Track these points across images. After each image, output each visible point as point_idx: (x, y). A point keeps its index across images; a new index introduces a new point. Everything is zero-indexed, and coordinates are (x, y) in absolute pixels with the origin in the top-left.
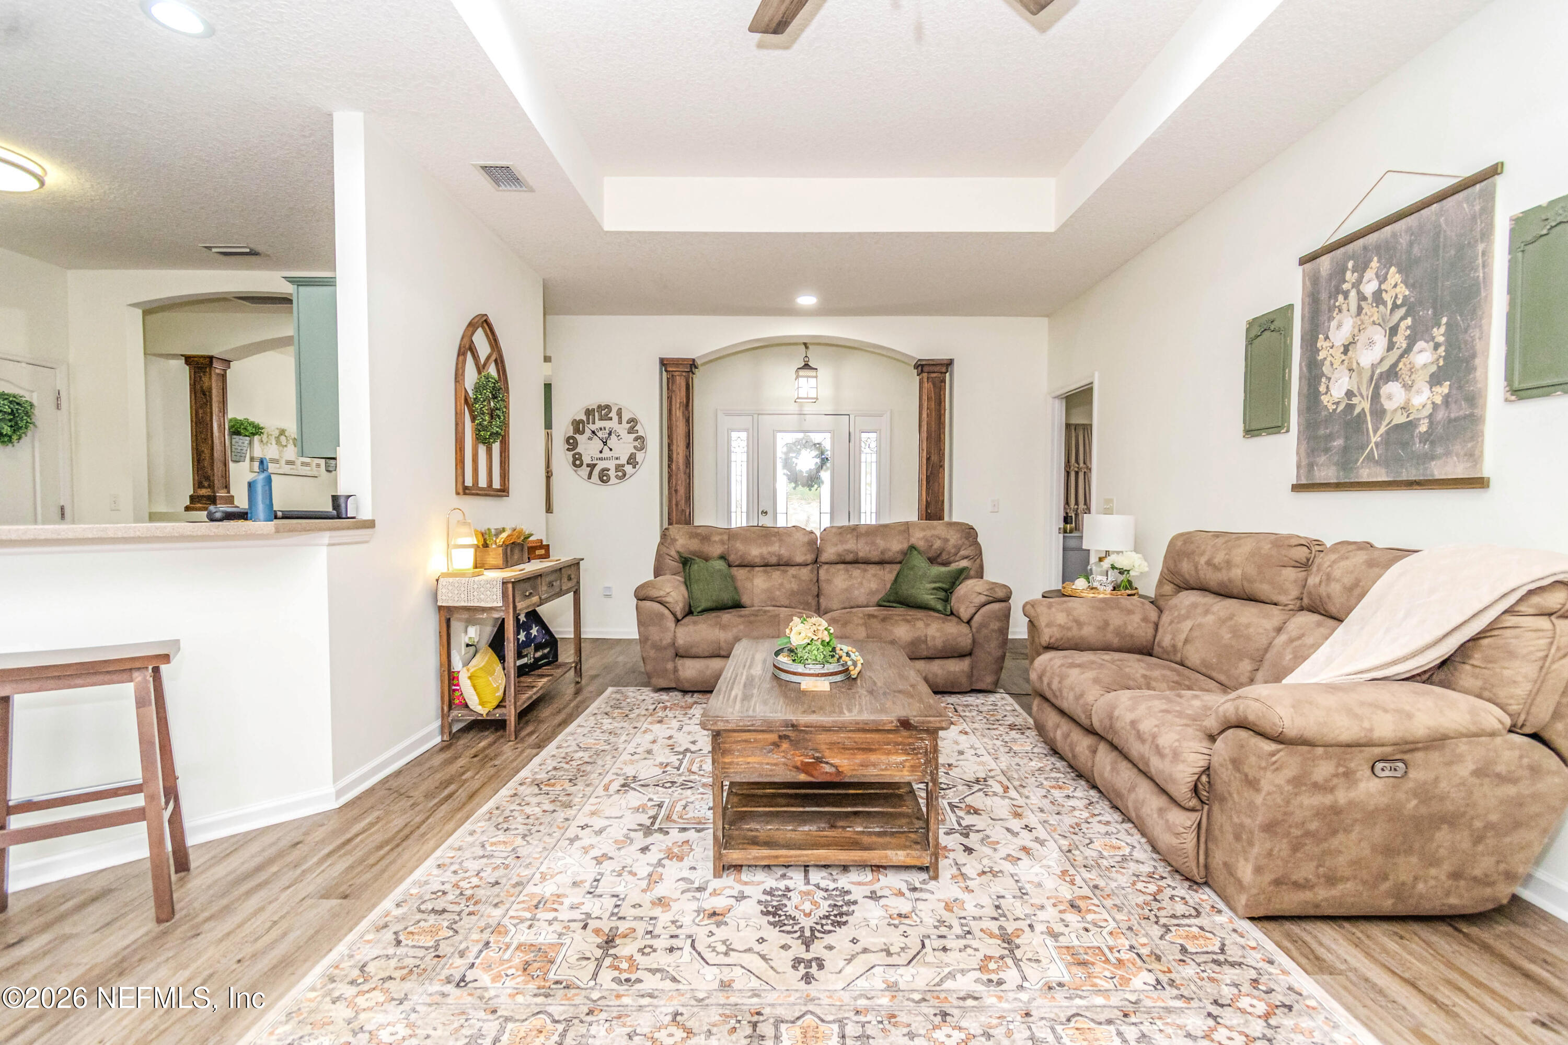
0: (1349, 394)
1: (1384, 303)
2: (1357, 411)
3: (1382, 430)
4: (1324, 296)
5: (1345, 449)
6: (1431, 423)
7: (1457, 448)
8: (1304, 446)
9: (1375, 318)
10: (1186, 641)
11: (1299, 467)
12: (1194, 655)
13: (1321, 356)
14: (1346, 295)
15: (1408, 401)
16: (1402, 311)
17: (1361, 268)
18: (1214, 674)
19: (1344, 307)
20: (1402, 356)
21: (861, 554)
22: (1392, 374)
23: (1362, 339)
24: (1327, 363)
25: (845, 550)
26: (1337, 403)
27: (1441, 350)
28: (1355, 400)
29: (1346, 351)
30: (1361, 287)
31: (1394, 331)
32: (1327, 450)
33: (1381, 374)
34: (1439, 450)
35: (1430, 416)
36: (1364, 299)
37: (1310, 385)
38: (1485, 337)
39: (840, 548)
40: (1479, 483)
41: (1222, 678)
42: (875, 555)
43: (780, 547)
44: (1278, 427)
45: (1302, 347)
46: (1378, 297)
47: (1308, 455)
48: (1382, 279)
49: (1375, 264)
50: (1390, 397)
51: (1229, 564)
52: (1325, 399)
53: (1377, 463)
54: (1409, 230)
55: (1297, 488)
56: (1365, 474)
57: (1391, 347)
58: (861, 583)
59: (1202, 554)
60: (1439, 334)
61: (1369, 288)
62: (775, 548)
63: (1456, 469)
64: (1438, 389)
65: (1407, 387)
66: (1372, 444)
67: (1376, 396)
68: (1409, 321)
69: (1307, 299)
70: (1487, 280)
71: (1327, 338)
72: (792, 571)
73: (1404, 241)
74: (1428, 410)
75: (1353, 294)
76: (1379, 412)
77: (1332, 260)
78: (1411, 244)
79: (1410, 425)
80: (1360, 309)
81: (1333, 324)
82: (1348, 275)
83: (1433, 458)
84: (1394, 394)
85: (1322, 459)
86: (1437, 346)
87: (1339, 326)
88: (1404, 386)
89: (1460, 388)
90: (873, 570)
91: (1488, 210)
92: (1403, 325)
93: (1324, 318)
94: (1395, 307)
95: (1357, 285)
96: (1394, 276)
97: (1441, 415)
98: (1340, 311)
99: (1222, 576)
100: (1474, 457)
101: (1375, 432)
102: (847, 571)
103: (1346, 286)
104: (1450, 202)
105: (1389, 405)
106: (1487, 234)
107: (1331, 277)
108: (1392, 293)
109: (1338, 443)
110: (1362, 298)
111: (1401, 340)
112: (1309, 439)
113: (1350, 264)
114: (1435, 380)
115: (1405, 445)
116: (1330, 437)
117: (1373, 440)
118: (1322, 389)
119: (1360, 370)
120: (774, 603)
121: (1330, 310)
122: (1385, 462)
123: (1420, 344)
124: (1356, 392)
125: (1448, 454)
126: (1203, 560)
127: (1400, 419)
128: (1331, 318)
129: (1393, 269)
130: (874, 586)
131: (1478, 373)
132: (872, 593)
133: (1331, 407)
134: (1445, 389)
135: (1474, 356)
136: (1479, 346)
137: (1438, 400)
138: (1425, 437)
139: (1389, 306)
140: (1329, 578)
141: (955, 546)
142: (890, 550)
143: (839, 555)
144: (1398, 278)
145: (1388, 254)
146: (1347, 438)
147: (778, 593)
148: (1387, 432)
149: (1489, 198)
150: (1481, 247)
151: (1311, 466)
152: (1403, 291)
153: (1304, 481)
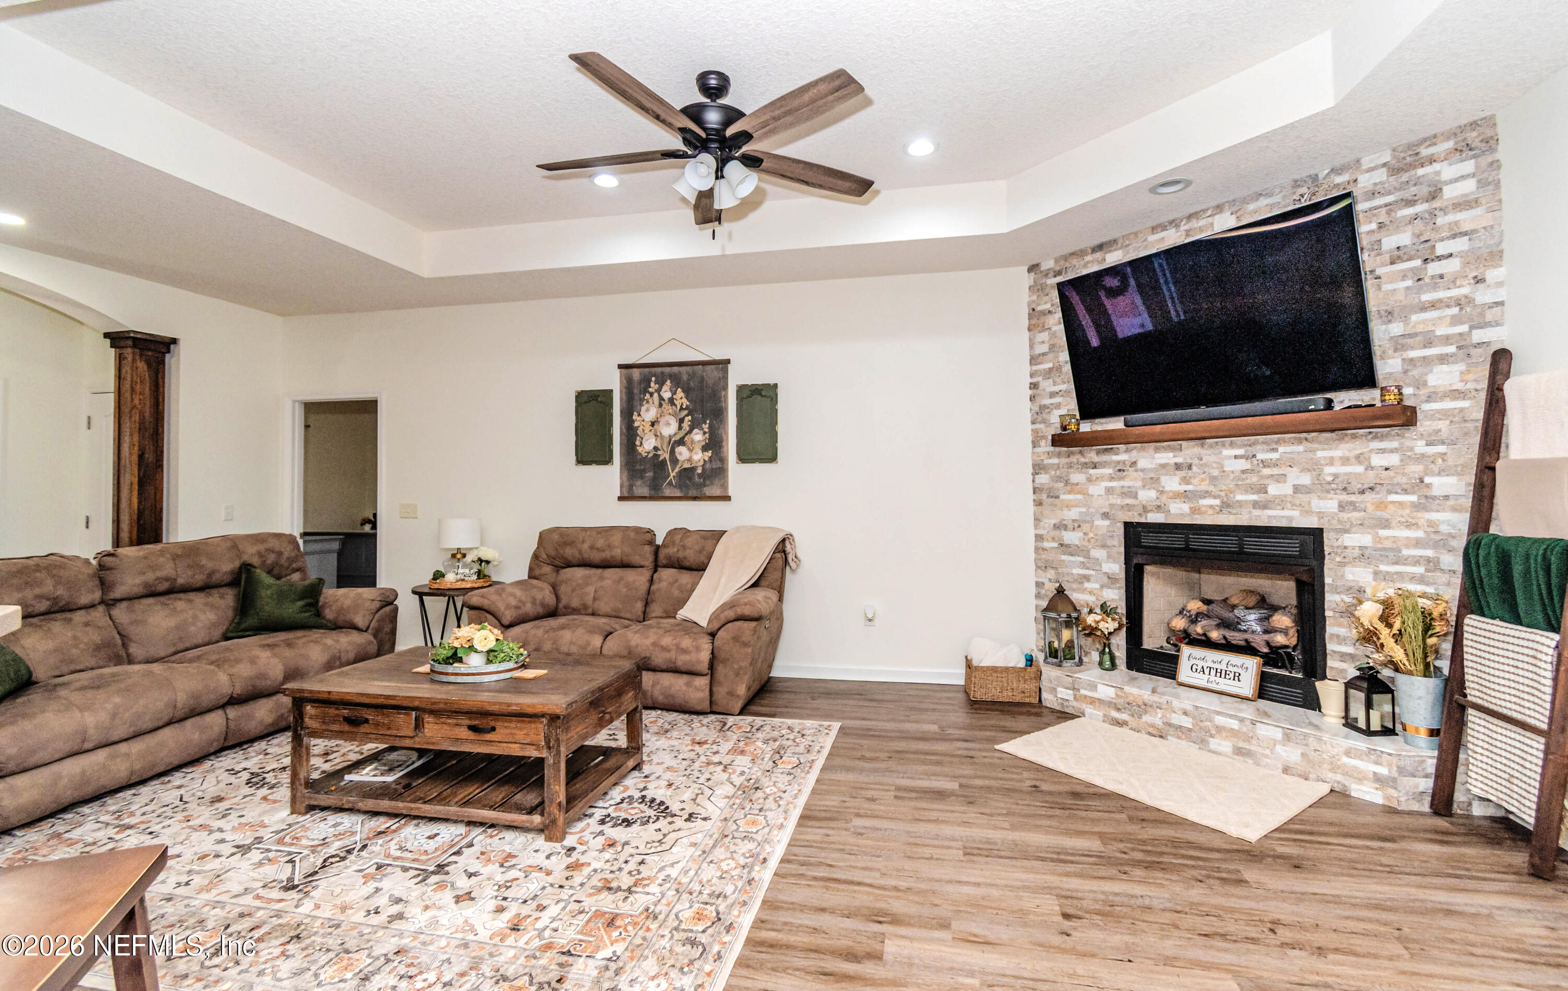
0: (656, 448)
1: (676, 405)
2: (661, 458)
3: (677, 470)
4: (636, 391)
5: (654, 479)
6: (703, 469)
7: (716, 481)
8: (625, 474)
9: (671, 411)
10: (595, 599)
11: (621, 487)
12: (603, 607)
13: (636, 424)
14: (651, 395)
15: (691, 457)
16: (686, 412)
17: (661, 383)
18: (622, 615)
19: (650, 401)
20: (686, 434)
21: (180, 581)
22: (681, 442)
23: (662, 420)
24: (640, 429)
25: (158, 578)
26: (648, 453)
27: (707, 435)
28: (659, 453)
29: (653, 424)
30: (661, 393)
31: (681, 421)
32: (642, 478)
33: (675, 442)
34: (708, 482)
35: (703, 466)
36: (664, 400)
37: (628, 440)
38: (727, 433)
39: (150, 577)
40: (727, 498)
41: (629, 616)
42: (199, 579)
43: (56, 585)
44: (606, 460)
45: (621, 416)
46: (671, 401)
47: (629, 480)
48: (674, 393)
49: (668, 382)
50: (680, 454)
51: (610, 546)
52: (640, 449)
53: (675, 487)
54: (687, 373)
55: (621, 499)
56: (668, 492)
57: (680, 428)
58: (195, 617)
59: (583, 542)
60: (706, 427)
61: (667, 395)
62: (48, 587)
63: (717, 492)
64: (706, 453)
65: (691, 450)
66: (671, 477)
67: (672, 452)
68: (690, 418)
69: (624, 390)
70: (727, 409)
71: (639, 415)
72: (79, 616)
73: (685, 377)
74: (702, 463)
75: (656, 395)
76: (675, 461)
77: (641, 374)
78: (689, 380)
79: (692, 469)
80: (661, 405)
81: (643, 409)
82: (652, 384)
83: (705, 486)
84: (682, 453)
85: (639, 483)
86: (705, 433)
87: (647, 410)
88: (689, 449)
89: (717, 454)
90: (199, 599)
91: (725, 378)
92: (687, 419)
93: (637, 403)
94: (681, 409)
95: (659, 391)
96: (680, 393)
97: (708, 466)
98: (648, 402)
99: (607, 555)
100: (725, 486)
101: (673, 471)
102: (163, 604)
103: (650, 390)
104: (708, 368)
105: (679, 457)
106: (725, 388)
107: (640, 382)
108: (681, 401)
109: (649, 474)
110: (661, 399)
111: (686, 425)
112: (629, 470)
113: (653, 379)
114: (705, 449)
115: (690, 479)
116: (644, 471)
117: (672, 475)
118: (638, 443)
119: (662, 437)
120: (73, 667)
121: (642, 400)
122: (680, 486)
123: (696, 431)
124: (659, 447)
125: (712, 484)
126: (586, 546)
127: (687, 465)
128: (641, 405)
129: (679, 390)
130: (211, 616)
131: (725, 449)
132: (214, 625)
133: (644, 455)
134: (709, 453)
135: (722, 441)
136: (724, 437)
137: (707, 459)
138: (700, 476)
139: (679, 407)
140: (684, 547)
141: (288, 558)
142: (218, 571)
143: (146, 585)
144: (682, 395)
145: (677, 382)
146: (655, 472)
147: (75, 651)
148: (680, 472)
149: (725, 371)
150: (723, 393)
151: (631, 487)
152: (686, 403)
153: (626, 494)
